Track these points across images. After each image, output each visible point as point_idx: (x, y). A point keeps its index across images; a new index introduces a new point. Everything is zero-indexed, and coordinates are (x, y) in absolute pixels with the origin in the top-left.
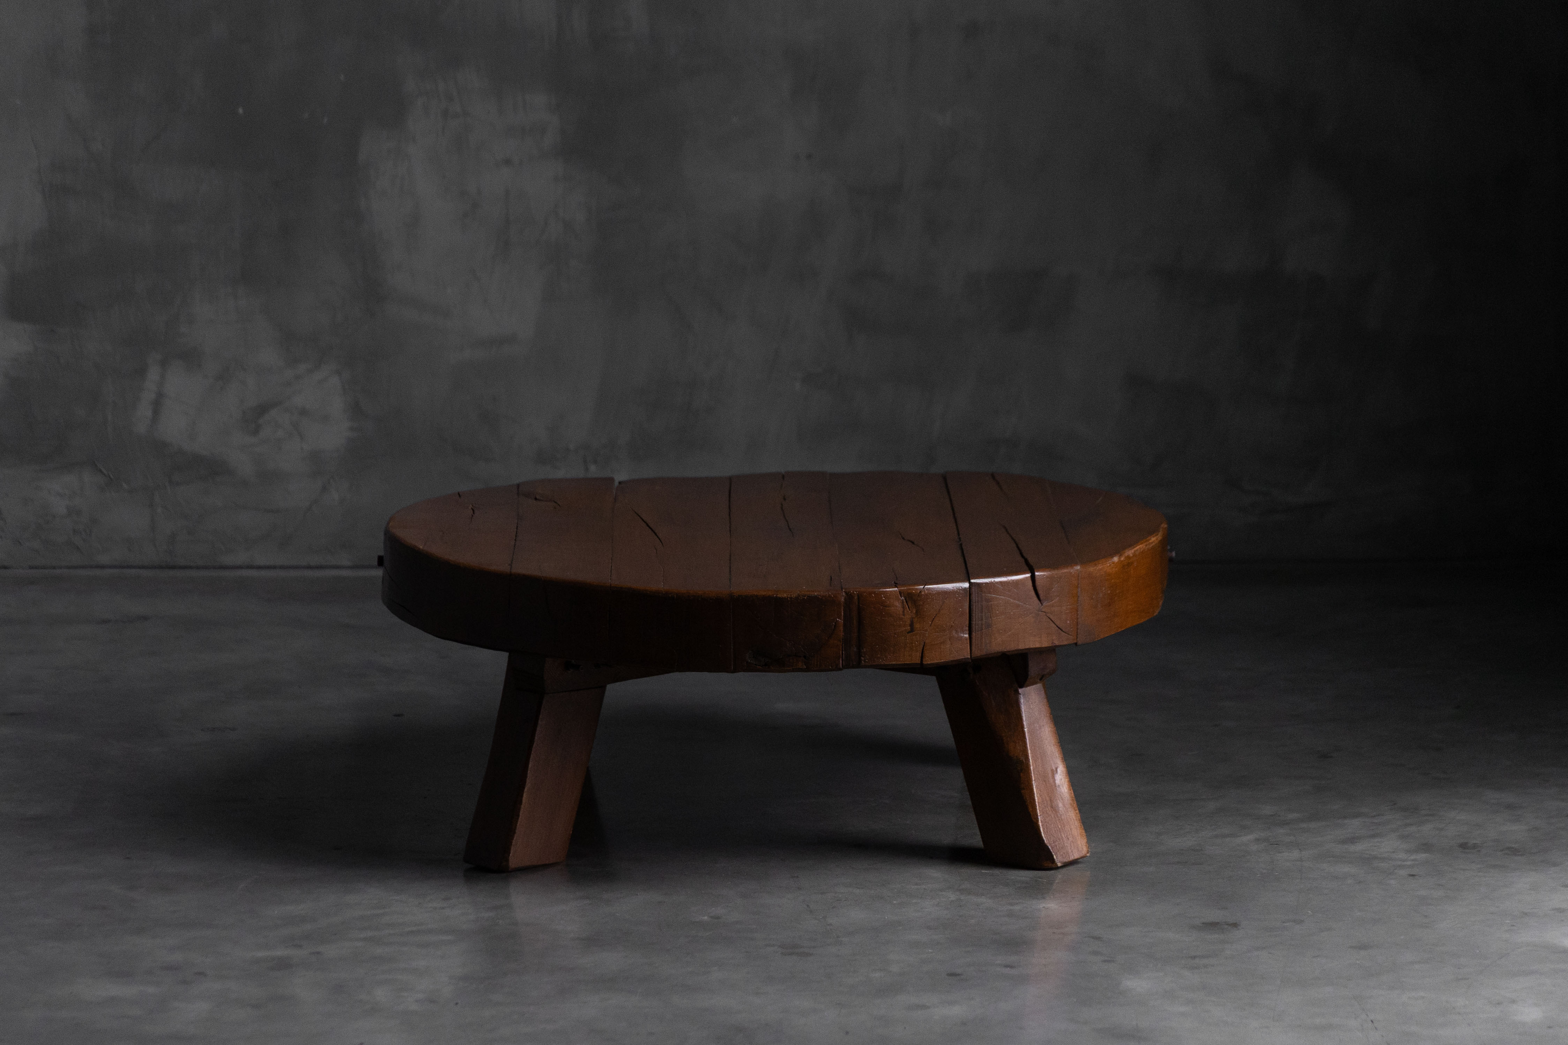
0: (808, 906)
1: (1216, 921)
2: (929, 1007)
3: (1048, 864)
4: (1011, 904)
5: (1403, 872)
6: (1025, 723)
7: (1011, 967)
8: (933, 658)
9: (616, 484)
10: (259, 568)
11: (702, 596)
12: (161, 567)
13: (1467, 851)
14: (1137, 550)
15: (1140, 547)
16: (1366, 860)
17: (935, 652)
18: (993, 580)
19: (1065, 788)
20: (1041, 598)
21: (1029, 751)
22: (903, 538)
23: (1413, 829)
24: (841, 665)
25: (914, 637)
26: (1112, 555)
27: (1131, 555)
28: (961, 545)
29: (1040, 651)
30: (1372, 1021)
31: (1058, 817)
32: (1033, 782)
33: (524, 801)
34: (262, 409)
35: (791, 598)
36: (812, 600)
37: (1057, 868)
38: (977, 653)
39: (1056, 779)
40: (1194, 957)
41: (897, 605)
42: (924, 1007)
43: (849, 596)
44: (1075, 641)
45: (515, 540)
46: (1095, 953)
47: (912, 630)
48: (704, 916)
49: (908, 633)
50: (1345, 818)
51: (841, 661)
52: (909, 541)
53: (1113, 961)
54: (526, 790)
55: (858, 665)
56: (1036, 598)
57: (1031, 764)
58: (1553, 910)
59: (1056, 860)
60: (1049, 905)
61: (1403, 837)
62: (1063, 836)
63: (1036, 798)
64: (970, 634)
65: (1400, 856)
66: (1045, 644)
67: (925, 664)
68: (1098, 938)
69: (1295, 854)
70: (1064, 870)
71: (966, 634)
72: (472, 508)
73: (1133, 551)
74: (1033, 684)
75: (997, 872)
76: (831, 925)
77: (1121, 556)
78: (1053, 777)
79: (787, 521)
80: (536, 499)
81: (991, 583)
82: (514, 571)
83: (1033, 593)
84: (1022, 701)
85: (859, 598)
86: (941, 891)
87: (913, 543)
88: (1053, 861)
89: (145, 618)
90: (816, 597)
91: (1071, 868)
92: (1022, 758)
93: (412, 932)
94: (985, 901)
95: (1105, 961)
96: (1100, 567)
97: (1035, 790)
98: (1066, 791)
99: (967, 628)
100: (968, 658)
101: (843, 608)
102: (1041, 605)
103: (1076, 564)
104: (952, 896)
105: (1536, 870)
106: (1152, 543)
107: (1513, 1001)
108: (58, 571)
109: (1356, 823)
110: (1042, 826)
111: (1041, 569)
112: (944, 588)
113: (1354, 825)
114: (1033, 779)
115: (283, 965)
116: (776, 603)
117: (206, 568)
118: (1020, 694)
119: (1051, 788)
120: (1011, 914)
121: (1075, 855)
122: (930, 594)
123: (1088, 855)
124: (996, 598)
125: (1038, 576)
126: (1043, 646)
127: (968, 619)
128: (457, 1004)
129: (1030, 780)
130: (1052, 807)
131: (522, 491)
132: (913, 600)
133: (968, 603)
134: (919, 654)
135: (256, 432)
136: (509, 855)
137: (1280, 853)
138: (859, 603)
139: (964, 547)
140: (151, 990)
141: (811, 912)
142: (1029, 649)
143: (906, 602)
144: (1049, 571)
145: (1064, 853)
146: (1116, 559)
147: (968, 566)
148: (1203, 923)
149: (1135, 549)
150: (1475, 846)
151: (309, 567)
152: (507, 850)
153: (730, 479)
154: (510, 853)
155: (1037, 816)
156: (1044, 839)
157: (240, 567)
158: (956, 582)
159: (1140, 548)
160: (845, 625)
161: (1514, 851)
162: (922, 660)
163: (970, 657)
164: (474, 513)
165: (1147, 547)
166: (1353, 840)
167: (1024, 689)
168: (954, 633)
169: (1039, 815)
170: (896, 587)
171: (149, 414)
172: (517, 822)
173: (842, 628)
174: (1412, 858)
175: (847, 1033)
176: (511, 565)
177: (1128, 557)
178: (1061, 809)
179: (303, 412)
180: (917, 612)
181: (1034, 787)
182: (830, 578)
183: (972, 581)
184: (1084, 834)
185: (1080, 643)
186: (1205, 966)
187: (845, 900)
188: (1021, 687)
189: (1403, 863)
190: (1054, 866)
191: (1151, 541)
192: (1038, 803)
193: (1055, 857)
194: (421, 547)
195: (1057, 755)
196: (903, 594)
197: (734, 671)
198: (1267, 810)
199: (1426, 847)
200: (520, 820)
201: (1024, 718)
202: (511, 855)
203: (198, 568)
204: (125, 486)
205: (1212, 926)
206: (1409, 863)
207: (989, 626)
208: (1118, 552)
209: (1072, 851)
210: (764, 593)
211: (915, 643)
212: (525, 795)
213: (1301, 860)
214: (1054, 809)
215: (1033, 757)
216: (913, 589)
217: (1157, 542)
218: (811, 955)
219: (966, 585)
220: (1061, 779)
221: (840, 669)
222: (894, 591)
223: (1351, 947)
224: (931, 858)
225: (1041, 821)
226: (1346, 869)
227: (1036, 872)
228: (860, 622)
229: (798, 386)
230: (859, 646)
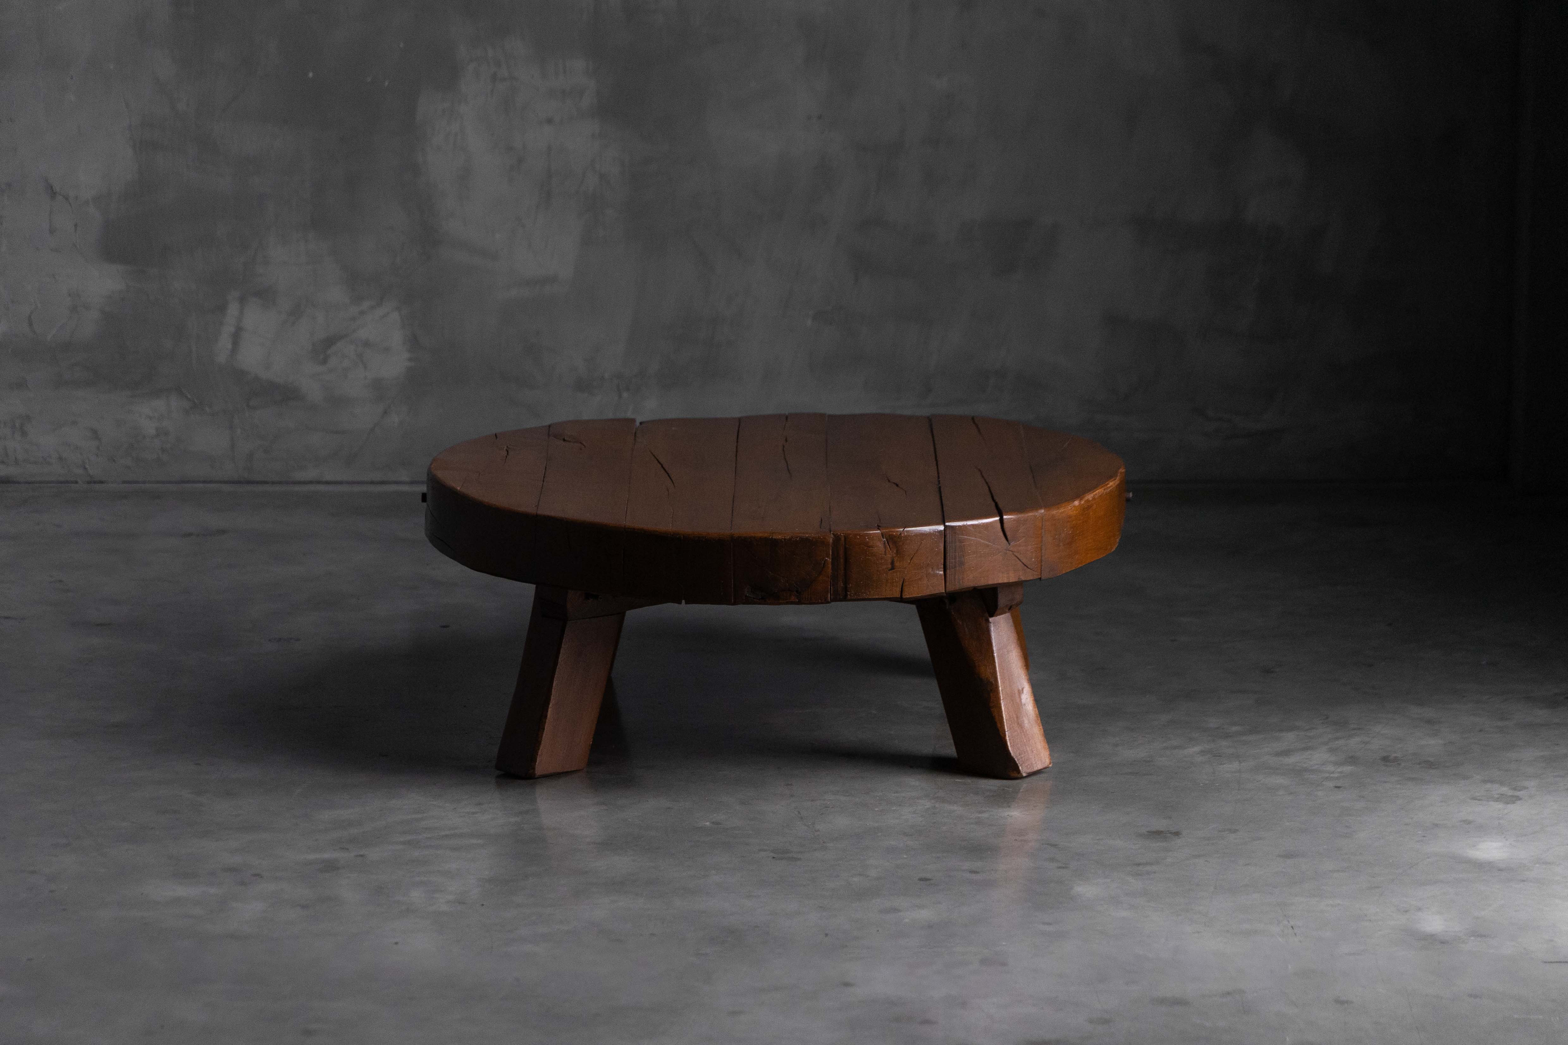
0: (799, 812)
1: (1162, 830)
2: (900, 911)
3: (1015, 775)
4: (980, 812)
5: (1331, 784)
6: (995, 649)
7: (976, 872)
8: (912, 592)
9: (638, 424)
10: (327, 483)
11: (705, 537)
12: (239, 482)
13: (1388, 764)
14: (1096, 494)
15: (1099, 491)
16: (1298, 772)
17: (913, 587)
18: (965, 523)
19: (1030, 706)
20: (1009, 537)
21: (998, 674)
22: (889, 481)
23: (1341, 742)
24: (829, 599)
25: (895, 574)
26: (1073, 499)
27: (1091, 499)
28: (940, 488)
29: (1008, 585)
30: (1292, 927)
31: (1023, 731)
32: (1002, 701)
33: (548, 716)
34: (330, 341)
35: (785, 539)
36: (805, 541)
37: (1022, 778)
38: (951, 588)
39: (1022, 698)
40: (1139, 865)
41: (879, 546)
42: (896, 910)
43: (837, 538)
44: (1040, 577)
45: (543, 481)
46: (1052, 860)
47: (893, 568)
48: (707, 822)
49: (889, 570)
50: (1281, 730)
51: (829, 596)
52: (894, 483)
53: (1066, 868)
54: (550, 706)
55: (845, 599)
56: (1003, 539)
57: (1000, 685)
58: (1461, 822)
59: (1021, 771)
60: (1013, 814)
61: (1332, 750)
62: (1028, 749)
63: (1004, 716)
64: (945, 571)
65: (1328, 769)
66: (1013, 579)
67: (905, 598)
68: (1055, 846)
69: (1235, 765)
70: (1027, 780)
71: (941, 571)
72: (506, 450)
73: (1092, 495)
74: (1002, 614)
75: (969, 780)
76: (818, 830)
77: (1081, 500)
78: (1020, 697)
79: (787, 462)
80: (564, 440)
81: (964, 526)
82: (539, 512)
83: (1001, 534)
84: (992, 629)
85: (845, 539)
86: (918, 798)
87: (897, 485)
88: (1019, 771)
89: (223, 532)
90: (807, 539)
91: (1034, 778)
92: (992, 680)
93: (446, 836)
94: (957, 809)
95: (1060, 868)
96: (1062, 510)
97: (1003, 708)
98: (1031, 708)
99: (942, 566)
100: (943, 593)
101: (831, 548)
102: (1008, 545)
103: (1041, 508)
104: (928, 804)
105: (1448, 783)
106: (1110, 487)
107: (1419, 909)
108: (147, 485)
109: (1291, 736)
110: (1009, 740)
111: (1009, 512)
112: (922, 531)
113: (1290, 737)
114: (1002, 699)
115: (331, 867)
116: (772, 544)
117: (280, 483)
118: (991, 623)
119: (1018, 707)
120: (979, 822)
121: (1039, 766)
122: (909, 536)
123: (1050, 766)
124: (969, 539)
125: (1006, 519)
126: (1011, 581)
127: (943, 557)
128: (483, 905)
129: (998, 699)
130: (1018, 724)
131: (553, 432)
132: (894, 541)
133: (943, 544)
134: (898, 589)
135: (324, 362)
136: (535, 764)
137: (1221, 764)
138: (845, 544)
139: (942, 490)
140: (213, 890)
141: (802, 818)
142: (1000, 584)
143: (888, 543)
144: (1017, 514)
145: (1029, 765)
146: (1076, 503)
147: (944, 509)
148: (1148, 832)
149: (1094, 493)
150: (1396, 759)
151: (372, 483)
152: (533, 760)
153: (740, 420)
154: (536, 762)
155: (1005, 731)
156: (1011, 752)
157: (311, 482)
158: (932, 525)
159: (1099, 493)
160: (832, 563)
161: (1430, 765)
162: (901, 595)
163: (944, 591)
164: (508, 454)
165: (1105, 491)
166: (1287, 753)
167: (993, 618)
168: (930, 570)
169: (1006, 730)
170: (879, 529)
171: (230, 346)
172: (543, 734)
173: (830, 566)
174: (1339, 770)
175: (827, 935)
176: (537, 506)
177: (1088, 501)
178: (1026, 725)
179: (367, 344)
180: (897, 551)
181: (1002, 705)
182: (820, 520)
183: (947, 524)
184: (1047, 746)
185: (1043, 578)
186: (1148, 873)
187: (833, 808)
188: (992, 616)
189: (1332, 775)
190: (1019, 776)
191: (1109, 486)
192: (1006, 720)
193: (1020, 768)
194: (459, 489)
195: (1023, 677)
196: (884, 536)
197: (735, 604)
198: (1213, 723)
199: (1352, 760)
200: (545, 733)
201: (994, 644)
202: (537, 763)
203: (273, 483)
204: (207, 409)
205: (1156, 834)
206: (1336, 775)
207: (962, 564)
208: (1078, 496)
209: (1036, 763)
210: (761, 535)
211: (895, 580)
212: (550, 710)
213: (1240, 771)
214: (1021, 725)
215: (1001, 679)
216: (894, 532)
217: (1114, 486)
218: (800, 859)
219: (942, 528)
220: (1027, 698)
221: (828, 603)
222: (877, 533)
223: (1279, 856)
224: (911, 767)
225: (1009, 736)
226: (1279, 780)
227: (1005, 782)
228: (846, 560)
229: (809, 322)
230: (846, 583)
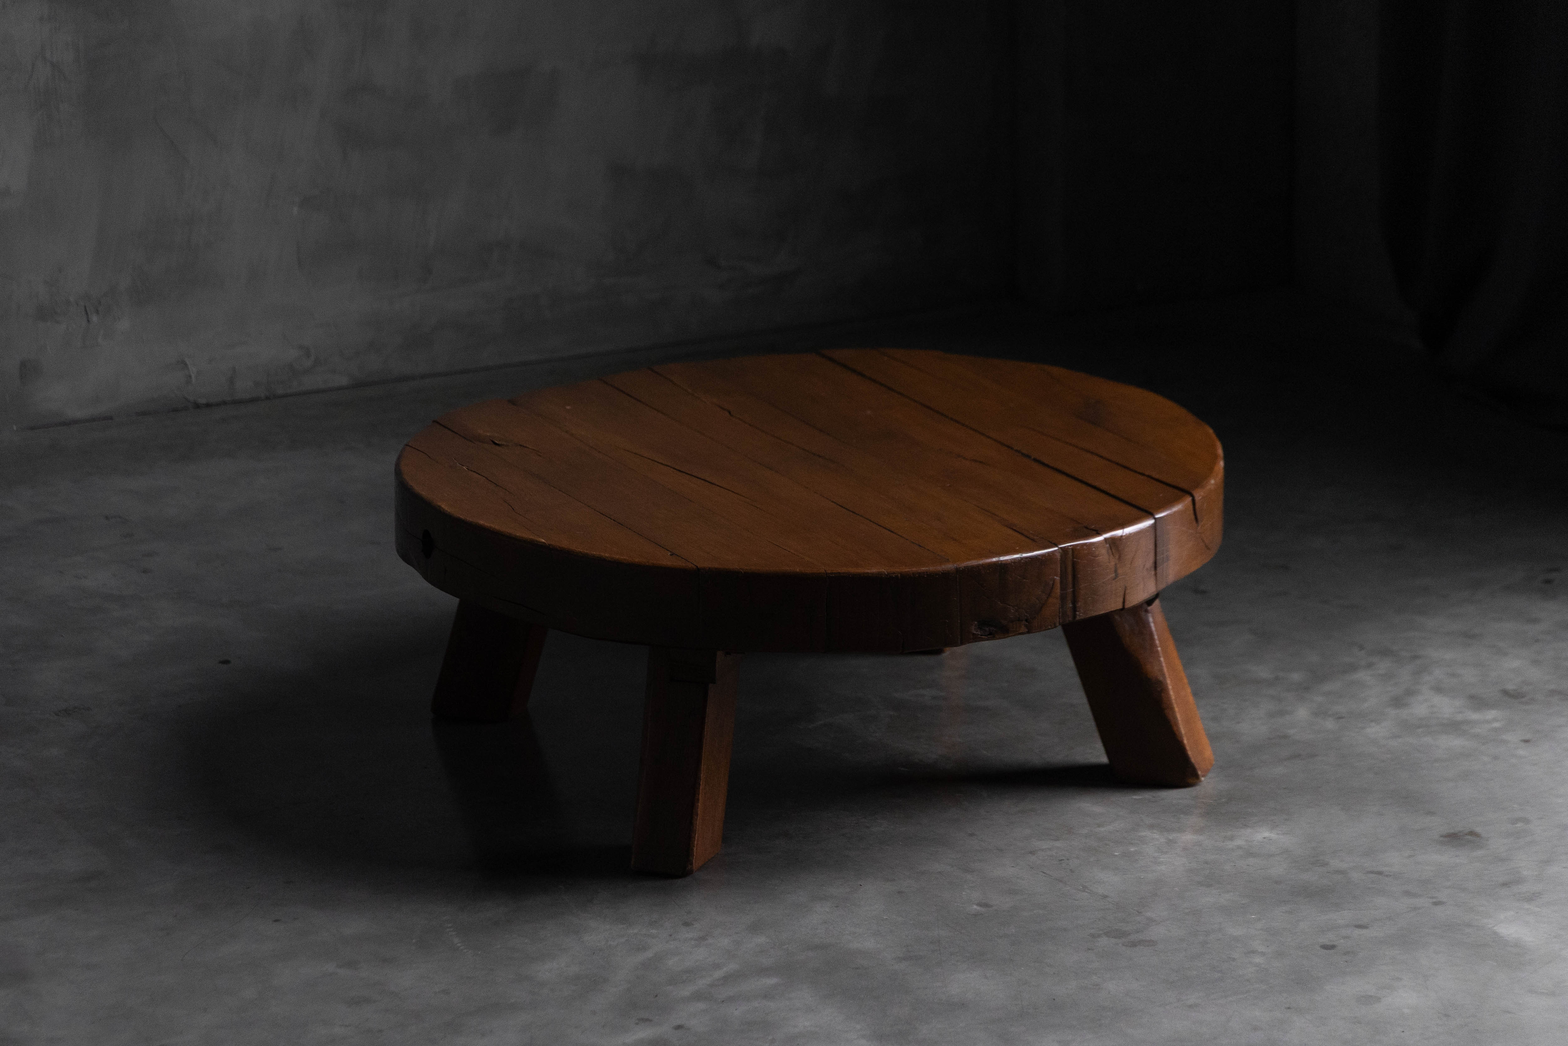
3: (1193, 780)
6: (1157, 642)
8: (1132, 599)
11: (928, 572)
17: (1133, 594)
18: (1167, 512)
20: (1198, 518)
21: (1165, 670)
24: (1057, 623)
25: (1117, 583)
32: (1174, 701)
35: (1014, 562)
37: (1200, 783)
41: (1103, 554)
43: (1065, 553)
47: (1116, 577)
49: (1113, 579)
51: (1058, 619)
55: (1074, 620)
57: (1169, 682)
59: (1200, 775)
64: (1155, 570)
67: (1126, 608)
81: (1169, 515)
82: (697, 565)
83: (1191, 514)
84: (1151, 619)
85: (1073, 552)
88: (1197, 776)
90: (1036, 558)
92: (1161, 679)
99: (1154, 565)
100: (1155, 595)
101: (1059, 565)
102: (1199, 528)
110: (1185, 742)
111: (1198, 490)
112: (1137, 529)
114: (1173, 697)
116: (1001, 570)
118: (1149, 613)
122: (1128, 536)
123: (1213, 762)
124: (1173, 529)
125: (1197, 497)
127: (1154, 555)
132: (1115, 546)
133: (1154, 540)
134: (1121, 600)
138: (1073, 558)
143: (1110, 549)
144: (1203, 489)
155: (1181, 734)
156: (1191, 756)
158: (1145, 521)
160: (1061, 582)
162: (1124, 605)
168: (1145, 572)
170: (1099, 534)
173: (1059, 585)
180: (1119, 557)
181: (1175, 705)
183: (1156, 516)
190: (1198, 781)
192: (1180, 721)
193: (1199, 772)
196: (1109, 542)
197: (962, 643)
207: (1164, 561)
211: (1118, 589)
215: (1169, 675)
216: (1115, 535)
219: (1152, 522)
222: (1102, 540)
225: (1186, 739)
228: (1074, 577)
229: (295, 210)
230: (1074, 602)
